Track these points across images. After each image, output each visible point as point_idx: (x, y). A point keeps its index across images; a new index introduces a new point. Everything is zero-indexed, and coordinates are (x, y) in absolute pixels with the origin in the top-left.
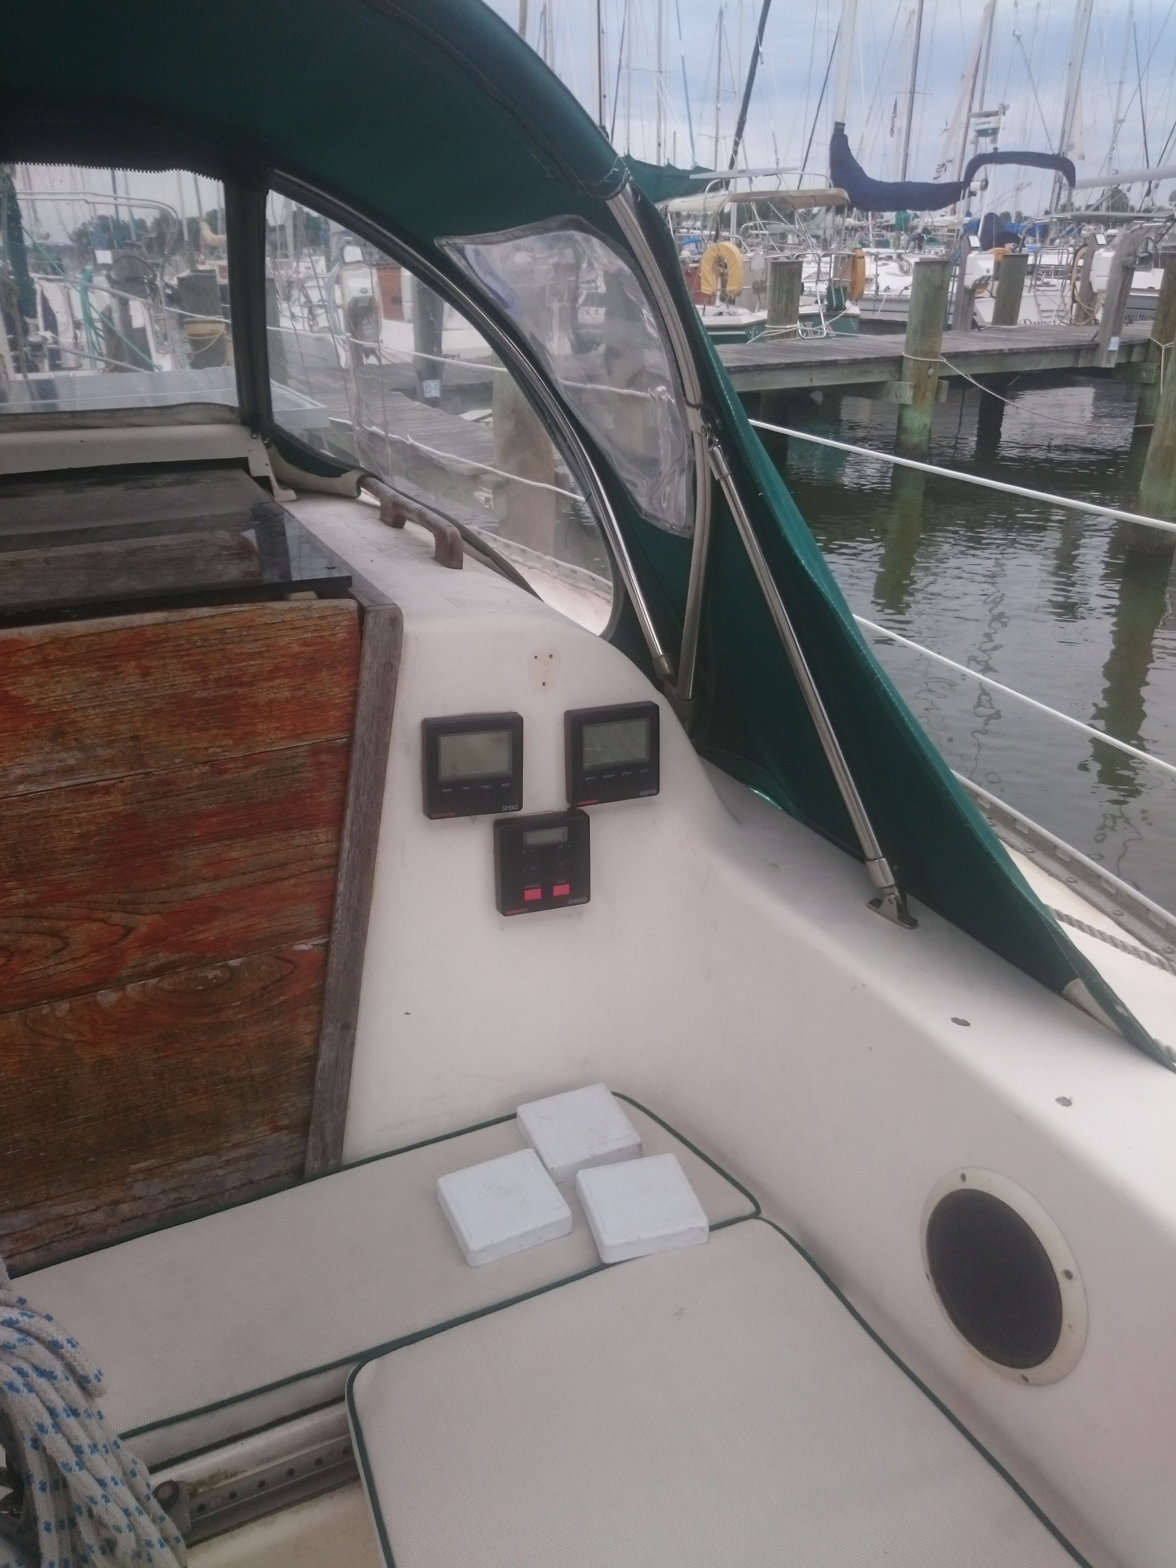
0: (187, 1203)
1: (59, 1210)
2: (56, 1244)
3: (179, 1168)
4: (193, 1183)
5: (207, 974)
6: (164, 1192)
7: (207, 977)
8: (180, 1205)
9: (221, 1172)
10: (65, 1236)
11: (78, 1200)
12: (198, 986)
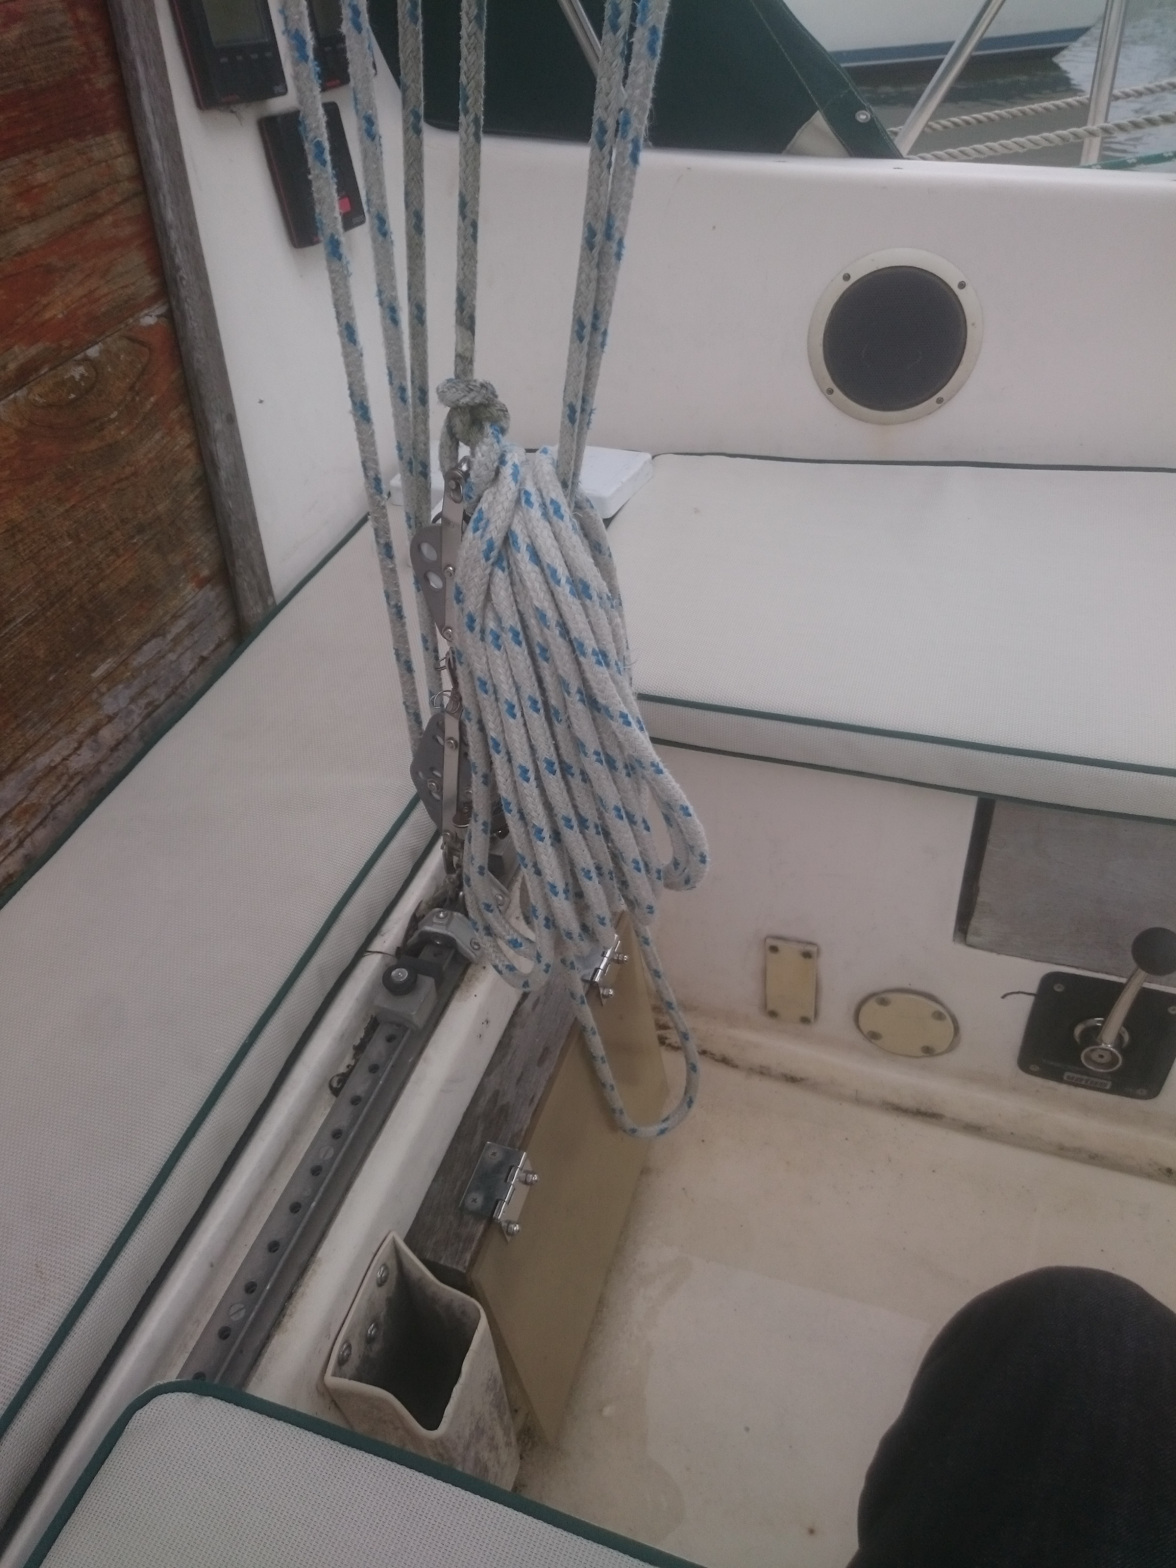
0: (158, 707)
1: (43, 761)
2: (59, 808)
3: (135, 663)
4: (154, 679)
5: (73, 373)
6: (133, 700)
7: (73, 377)
8: (153, 711)
9: (172, 657)
10: (64, 793)
11: (57, 742)
12: (69, 394)
